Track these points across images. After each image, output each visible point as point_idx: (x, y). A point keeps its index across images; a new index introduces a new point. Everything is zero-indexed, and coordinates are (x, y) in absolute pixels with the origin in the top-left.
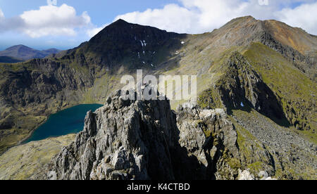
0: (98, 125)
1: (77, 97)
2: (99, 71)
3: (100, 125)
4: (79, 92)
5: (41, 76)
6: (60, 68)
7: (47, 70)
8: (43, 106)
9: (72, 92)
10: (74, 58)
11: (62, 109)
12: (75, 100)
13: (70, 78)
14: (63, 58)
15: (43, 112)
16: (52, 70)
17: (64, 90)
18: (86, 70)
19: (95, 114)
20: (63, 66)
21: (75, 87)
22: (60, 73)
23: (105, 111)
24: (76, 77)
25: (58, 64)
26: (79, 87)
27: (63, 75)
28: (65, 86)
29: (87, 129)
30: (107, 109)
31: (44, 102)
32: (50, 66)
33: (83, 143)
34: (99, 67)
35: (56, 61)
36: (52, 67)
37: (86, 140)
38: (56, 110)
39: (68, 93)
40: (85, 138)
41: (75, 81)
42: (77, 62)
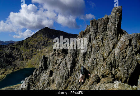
0: (48, 64)
1: (24, 64)
2: (35, 51)
3: (49, 64)
4: (24, 62)
5: (4, 54)
6: (15, 50)
7: (7, 51)
8: (4, 69)
9: (21, 62)
10: (22, 45)
11: (15, 71)
12: (22, 66)
13: (20, 55)
14: (17, 45)
15: (4, 73)
16: (10, 51)
17: (16, 61)
18: (28, 51)
19: (46, 58)
20: (17, 49)
21: (23, 60)
22: (15, 52)
23: (52, 55)
24: (23, 54)
25: (14, 48)
26: (24, 59)
27: (16, 53)
28: (17, 59)
29: (42, 65)
30: (54, 54)
31: (5, 67)
32: (9, 49)
33: (39, 75)
34: (35, 49)
35: (13, 46)
36: (10, 49)
37: (41, 72)
38: (11, 72)
39: (18, 62)
40: (40, 71)
41: (22, 56)
42: (24, 47)
